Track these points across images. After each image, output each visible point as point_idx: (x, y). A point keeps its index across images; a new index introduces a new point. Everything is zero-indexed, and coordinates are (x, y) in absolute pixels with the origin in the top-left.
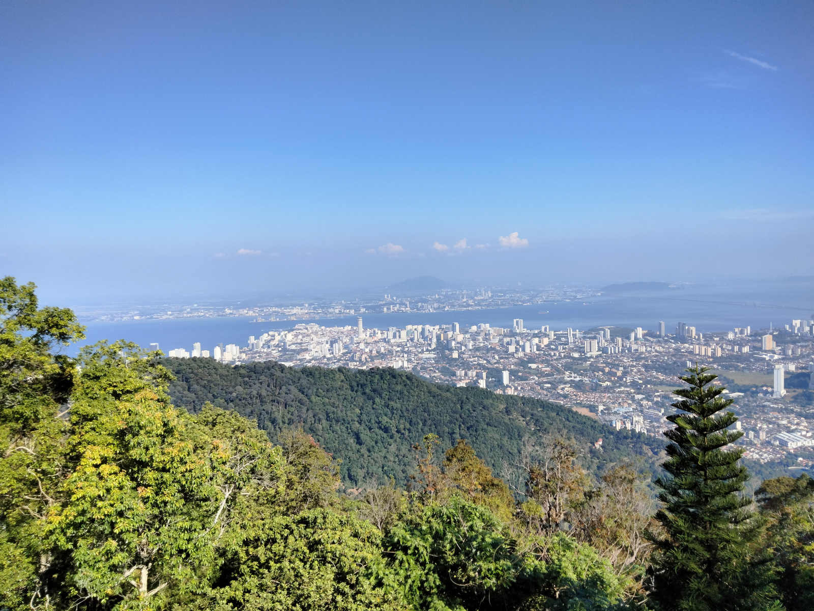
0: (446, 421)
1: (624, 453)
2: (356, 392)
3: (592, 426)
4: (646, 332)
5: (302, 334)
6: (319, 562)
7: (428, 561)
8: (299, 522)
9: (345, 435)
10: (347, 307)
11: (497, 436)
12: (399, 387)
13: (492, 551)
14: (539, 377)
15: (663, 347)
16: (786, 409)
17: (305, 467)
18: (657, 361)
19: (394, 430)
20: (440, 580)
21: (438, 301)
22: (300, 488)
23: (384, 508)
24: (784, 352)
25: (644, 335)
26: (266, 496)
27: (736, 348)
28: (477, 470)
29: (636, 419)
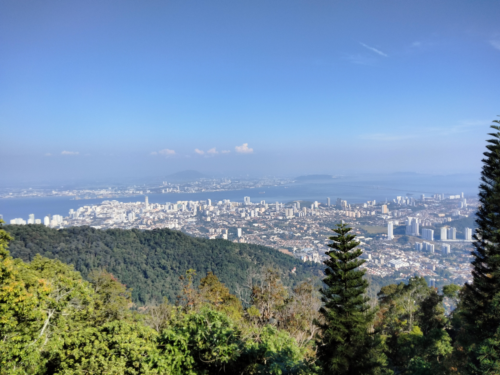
0: (203, 261)
1: (308, 275)
2: (144, 244)
3: (290, 260)
4: (320, 204)
5: (107, 207)
6: (116, 355)
7: (186, 349)
8: (103, 331)
9: (137, 272)
10: (137, 190)
11: (234, 269)
12: (172, 241)
13: (226, 339)
14: (259, 232)
15: (329, 213)
16: (394, 246)
17: (107, 294)
18: (326, 220)
19: (169, 268)
20: (195, 360)
21: (198, 185)
22: (103, 308)
23: (161, 317)
24: (393, 214)
25: (319, 206)
26: (80, 315)
27: (368, 212)
28: (220, 290)
29: (314, 255)
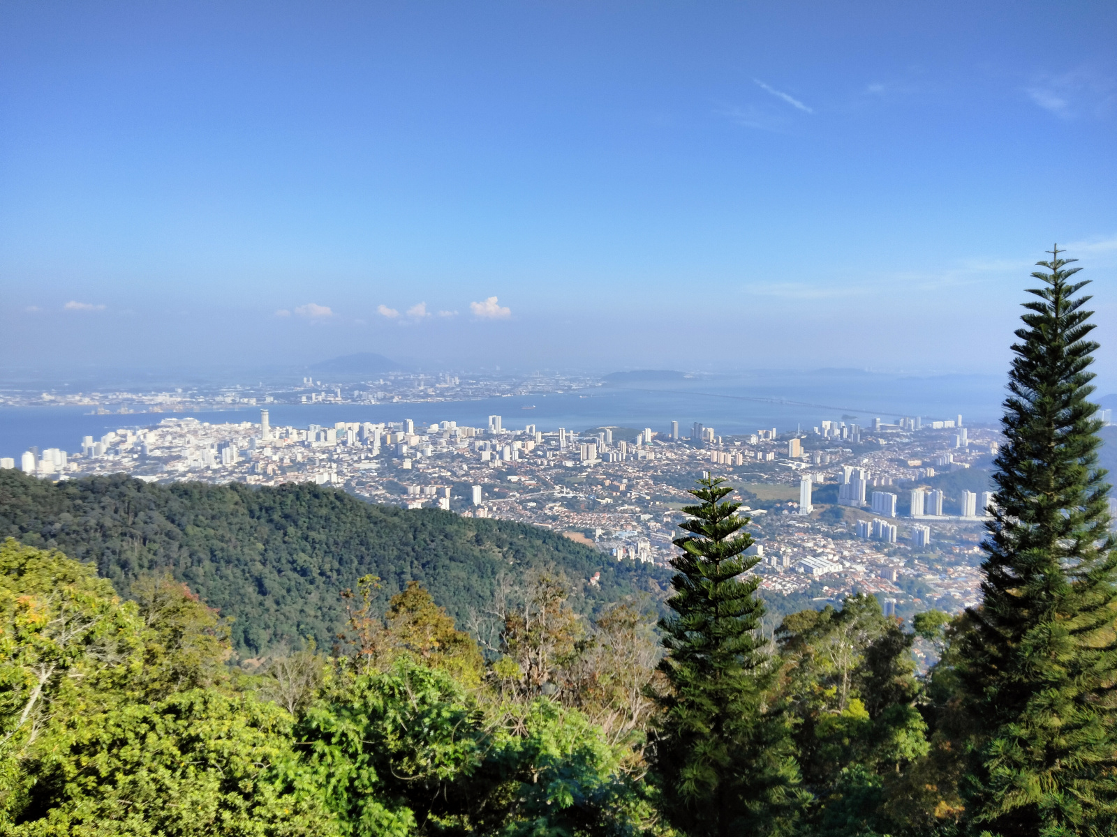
0: (392, 557)
1: (626, 590)
2: (259, 518)
3: (587, 557)
4: (656, 434)
5: (171, 434)
6: (197, 767)
7: (360, 751)
8: (165, 712)
9: (241, 582)
10: (244, 395)
11: (463, 575)
12: (324, 511)
13: (450, 728)
14: (521, 494)
15: (676, 454)
16: (812, 529)
17: (175, 631)
18: (668, 471)
19: (315, 572)
20: (379, 775)
21: (384, 388)
22: (166, 662)
23: (299, 682)
24: (812, 460)
25: (653, 438)
26: (110, 678)
27: (760, 455)
28: (434, 621)
29: (641, 545)
